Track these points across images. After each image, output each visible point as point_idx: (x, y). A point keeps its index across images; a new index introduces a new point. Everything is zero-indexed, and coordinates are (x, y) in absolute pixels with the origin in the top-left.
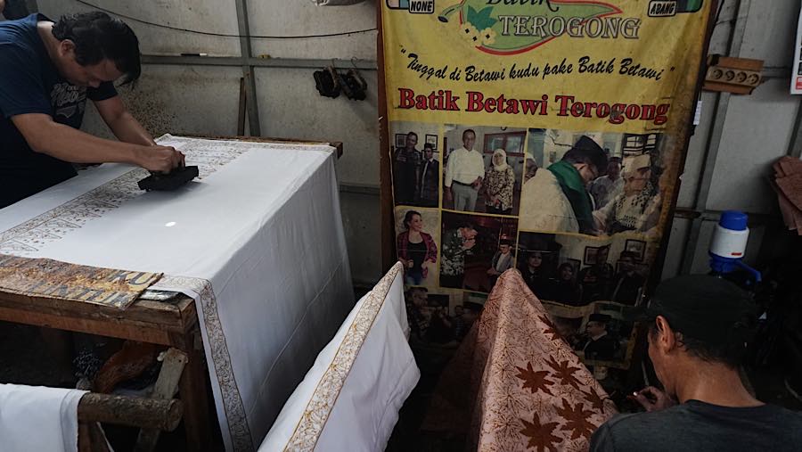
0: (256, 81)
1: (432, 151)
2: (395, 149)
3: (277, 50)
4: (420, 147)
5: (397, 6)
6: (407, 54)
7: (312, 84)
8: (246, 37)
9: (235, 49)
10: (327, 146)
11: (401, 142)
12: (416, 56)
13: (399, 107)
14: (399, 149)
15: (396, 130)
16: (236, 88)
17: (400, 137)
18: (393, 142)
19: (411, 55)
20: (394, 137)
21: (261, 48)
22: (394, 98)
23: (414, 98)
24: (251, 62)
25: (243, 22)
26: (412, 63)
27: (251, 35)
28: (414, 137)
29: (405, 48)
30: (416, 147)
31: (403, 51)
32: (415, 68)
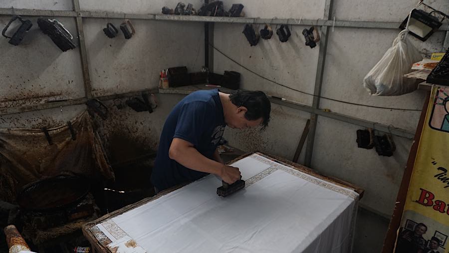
0: (318, 123)
1: (439, 245)
2: (403, 230)
3: (336, 108)
4: (427, 236)
5: (440, 128)
6: (436, 166)
7: (354, 137)
8: (318, 96)
9: (309, 101)
10: (352, 191)
11: (410, 226)
12: (445, 171)
13: (417, 201)
14: (406, 231)
15: (409, 217)
16: (304, 124)
17: (411, 223)
18: (403, 224)
19: (440, 168)
20: (405, 222)
21: (325, 105)
22: (414, 193)
23: (434, 201)
24: (317, 112)
25: (318, 87)
26: (441, 175)
27: (321, 96)
28: (423, 228)
29: (436, 161)
30: (423, 236)
31: (434, 163)
32: (442, 179)
